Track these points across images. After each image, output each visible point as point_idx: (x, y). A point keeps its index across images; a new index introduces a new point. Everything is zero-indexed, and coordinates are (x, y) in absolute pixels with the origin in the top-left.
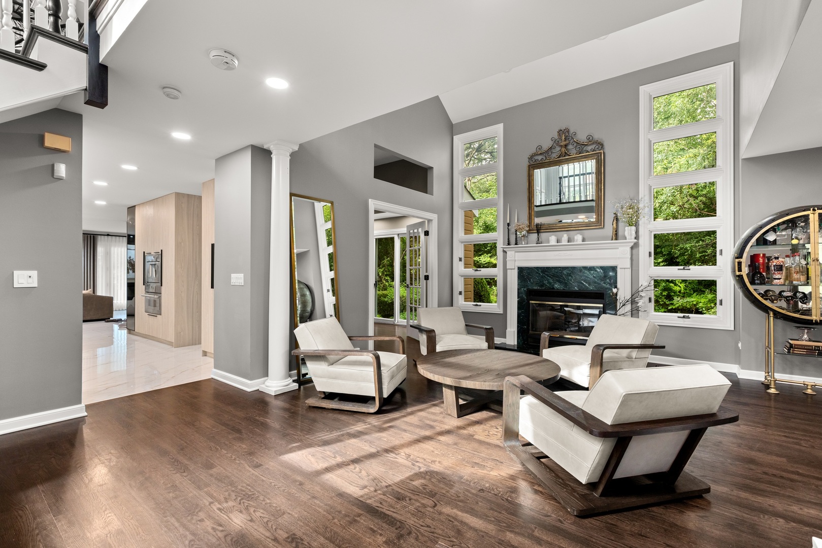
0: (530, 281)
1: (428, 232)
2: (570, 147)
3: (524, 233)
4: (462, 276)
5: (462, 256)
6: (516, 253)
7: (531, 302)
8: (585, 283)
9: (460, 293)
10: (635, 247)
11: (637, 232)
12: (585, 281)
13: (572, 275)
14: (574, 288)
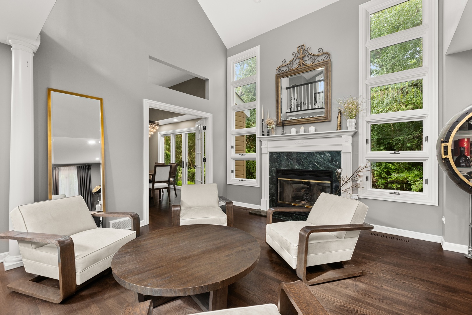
0: (278, 163)
1: (205, 127)
2: (306, 59)
3: (273, 126)
4: (233, 159)
5: (234, 145)
6: (269, 142)
7: (279, 179)
8: (317, 165)
9: (232, 171)
10: (355, 135)
11: (357, 124)
12: (317, 163)
13: (308, 158)
14: (309, 169)
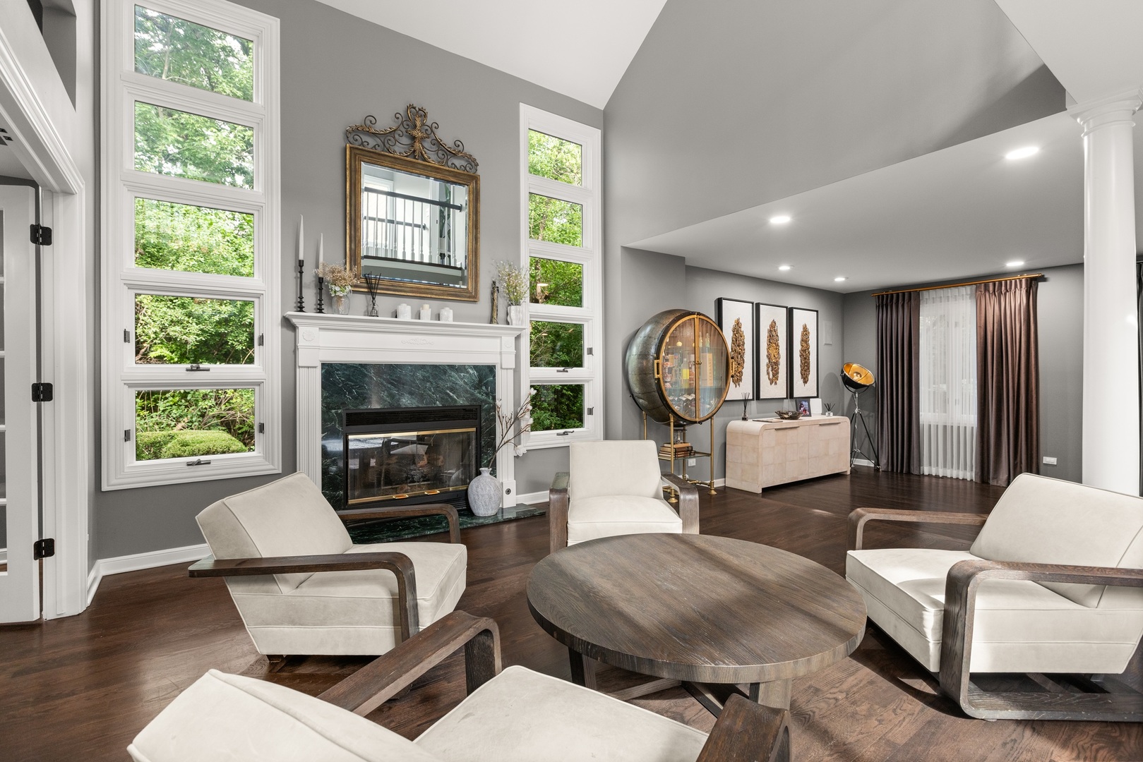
0: (351, 393)
2: (428, 146)
5: (132, 329)
6: (322, 332)
7: (350, 437)
8: (451, 394)
9: (124, 436)
12: (452, 390)
13: (432, 380)
14: (435, 404)
